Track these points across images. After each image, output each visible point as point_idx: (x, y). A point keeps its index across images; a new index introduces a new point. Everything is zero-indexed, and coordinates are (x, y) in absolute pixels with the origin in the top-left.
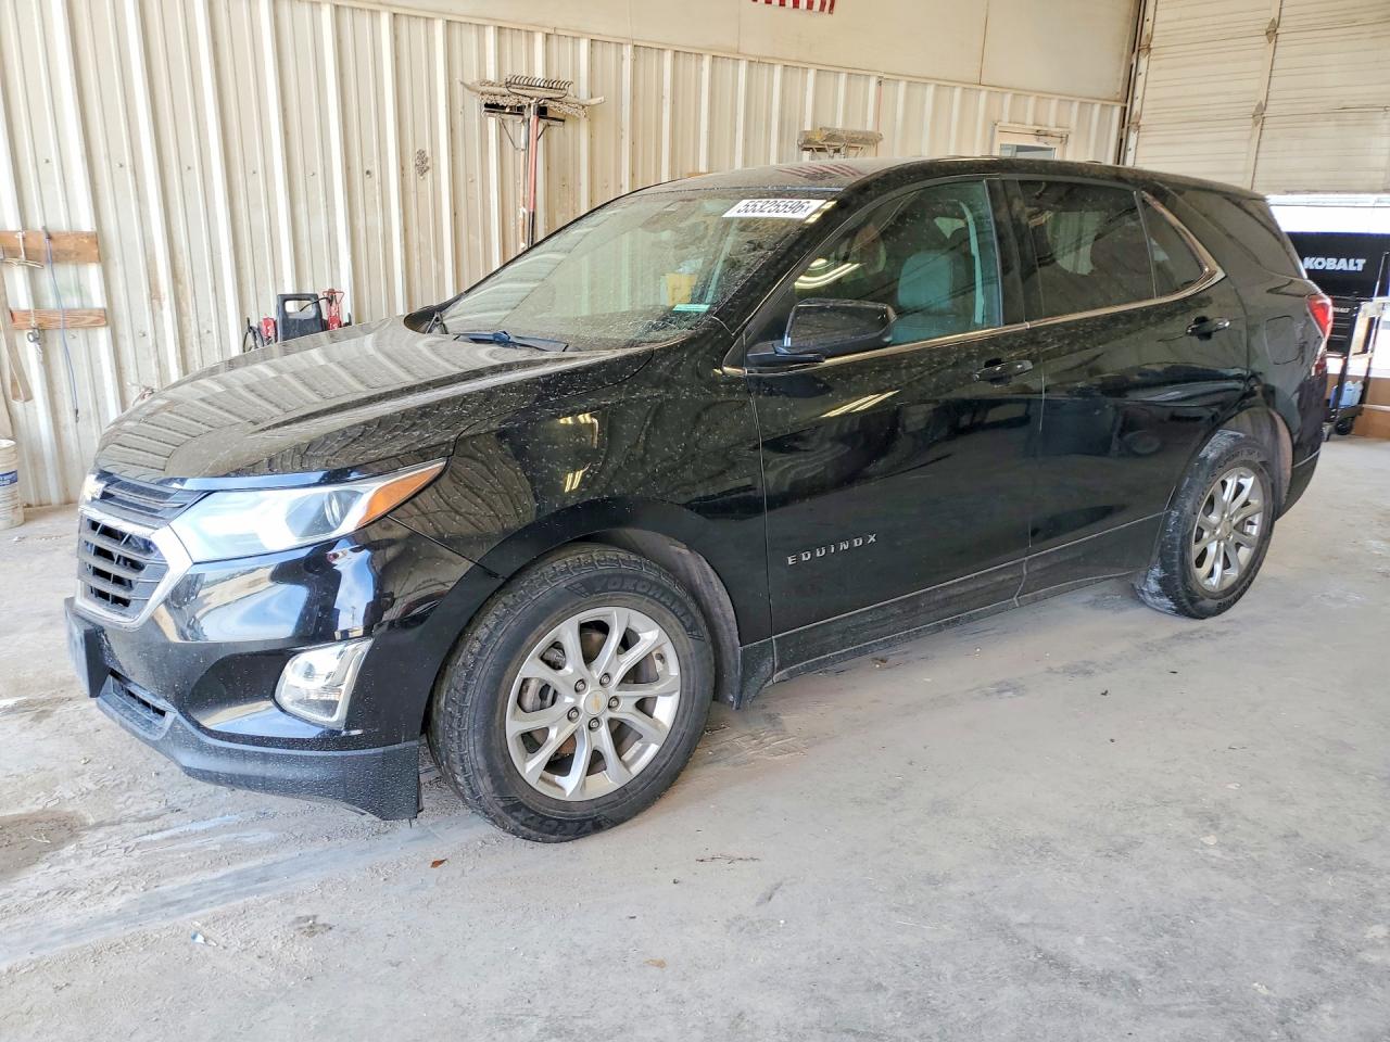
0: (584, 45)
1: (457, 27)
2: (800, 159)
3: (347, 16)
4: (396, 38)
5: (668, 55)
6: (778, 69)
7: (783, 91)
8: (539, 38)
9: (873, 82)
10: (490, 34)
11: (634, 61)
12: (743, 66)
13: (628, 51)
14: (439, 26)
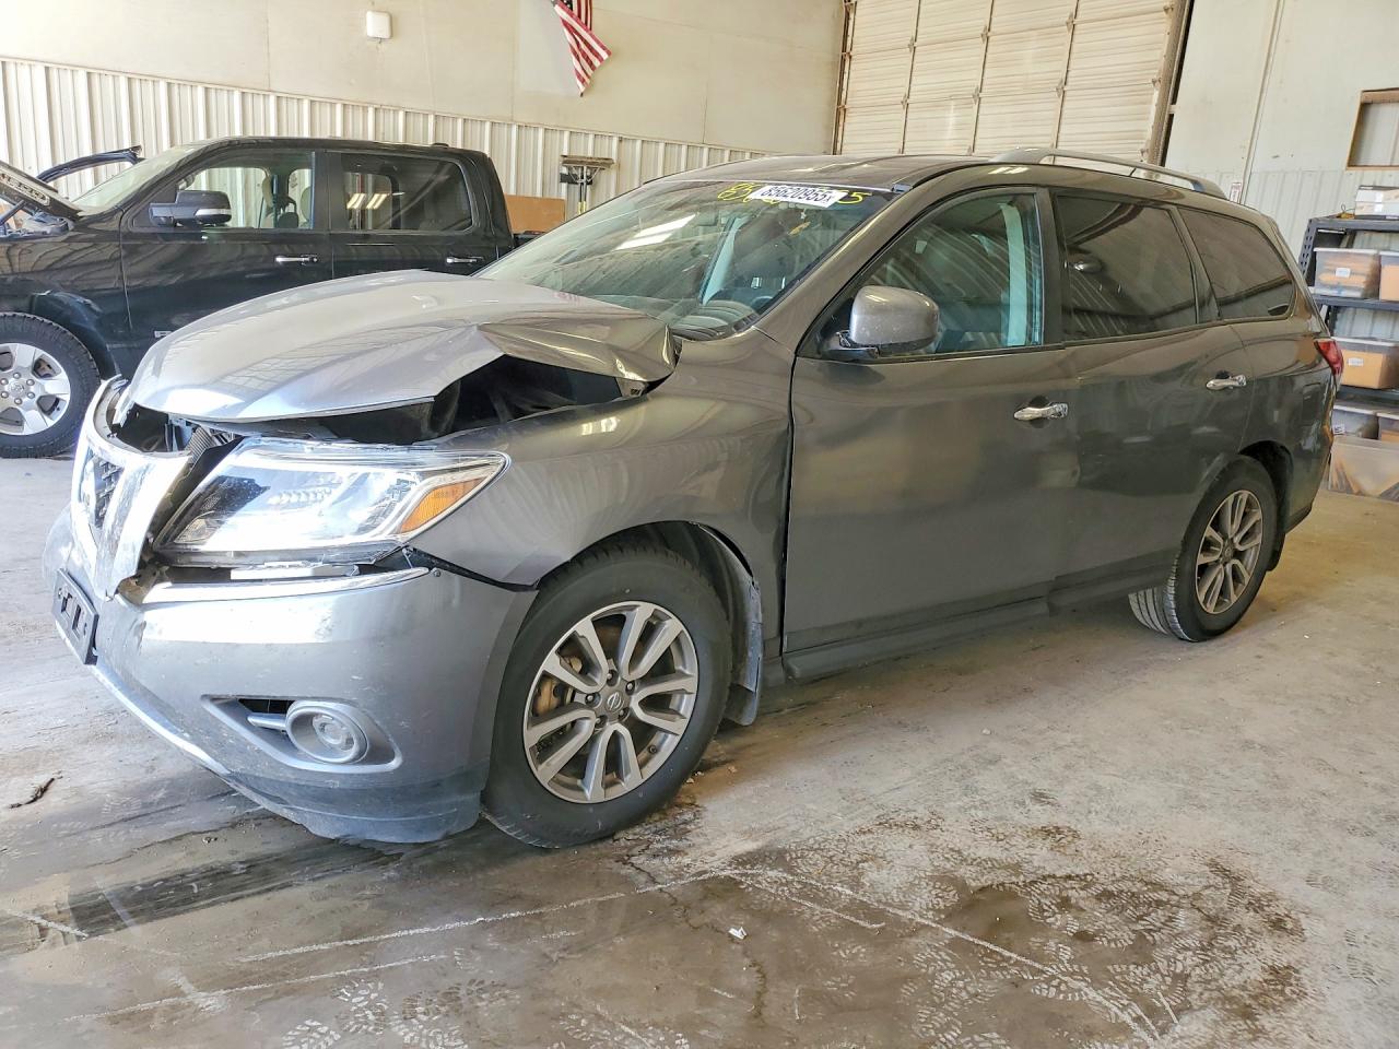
0: (401, 115)
1: (317, 104)
2: (559, 189)
3: (249, 99)
4: (278, 110)
5: (460, 121)
6: (541, 132)
7: (545, 145)
8: (371, 111)
9: (615, 141)
10: (339, 108)
11: (436, 124)
12: (515, 128)
13: (431, 119)
14: (306, 104)
